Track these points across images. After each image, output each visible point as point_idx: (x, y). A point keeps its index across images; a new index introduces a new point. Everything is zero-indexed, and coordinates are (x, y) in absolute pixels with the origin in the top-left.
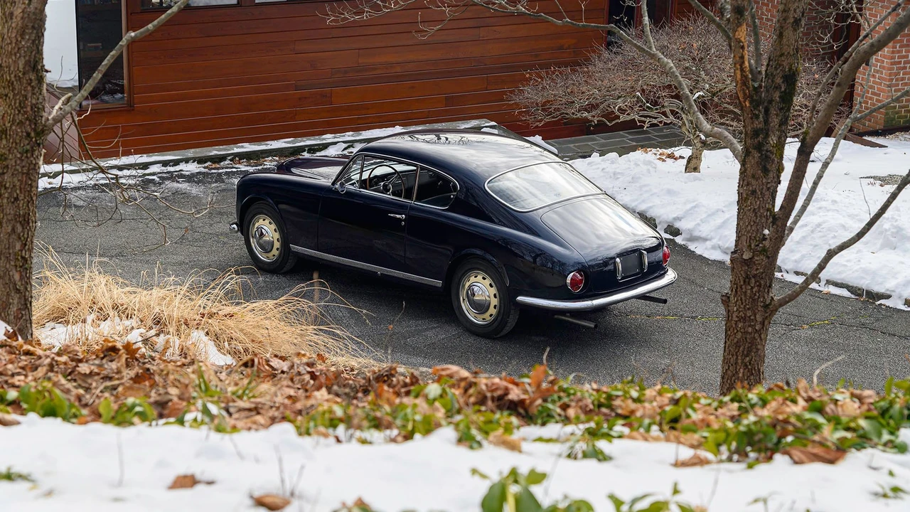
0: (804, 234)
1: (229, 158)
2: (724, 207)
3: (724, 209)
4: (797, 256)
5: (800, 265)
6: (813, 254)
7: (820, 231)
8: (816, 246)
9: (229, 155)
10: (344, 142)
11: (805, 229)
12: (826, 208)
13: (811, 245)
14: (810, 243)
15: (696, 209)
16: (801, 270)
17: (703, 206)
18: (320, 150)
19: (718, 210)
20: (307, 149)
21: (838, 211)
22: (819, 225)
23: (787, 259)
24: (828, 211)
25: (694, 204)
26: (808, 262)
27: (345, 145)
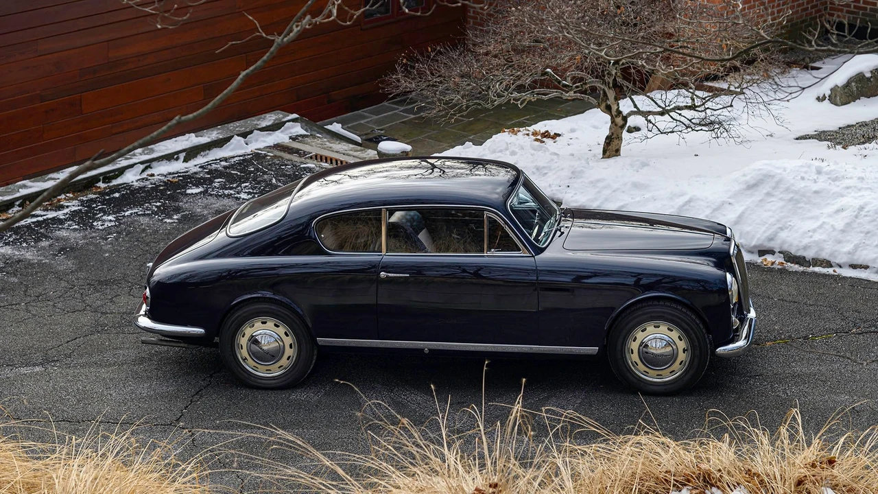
0: (847, 221)
1: (17, 203)
2: (729, 198)
3: (731, 201)
4: (848, 247)
5: (855, 257)
6: (867, 242)
7: (866, 216)
8: (868, 233)
9: (17, 199)
10: (142, 163)
11: (844, 214)
12: (855, 187)
13: (862, 232)
14: (858, 230)
15: (692, 204)
16: (859, 262)
17: (698, 199)
18: (116, 177)
19: (723, 203)
20: (101, 178)
21: (871, 189)
22: (861, 208)
23: (836, 251)
24: (860, 190)
25: (686, 198)
26: (865, 252)
27: (142, 167)
